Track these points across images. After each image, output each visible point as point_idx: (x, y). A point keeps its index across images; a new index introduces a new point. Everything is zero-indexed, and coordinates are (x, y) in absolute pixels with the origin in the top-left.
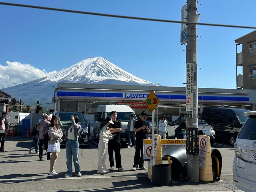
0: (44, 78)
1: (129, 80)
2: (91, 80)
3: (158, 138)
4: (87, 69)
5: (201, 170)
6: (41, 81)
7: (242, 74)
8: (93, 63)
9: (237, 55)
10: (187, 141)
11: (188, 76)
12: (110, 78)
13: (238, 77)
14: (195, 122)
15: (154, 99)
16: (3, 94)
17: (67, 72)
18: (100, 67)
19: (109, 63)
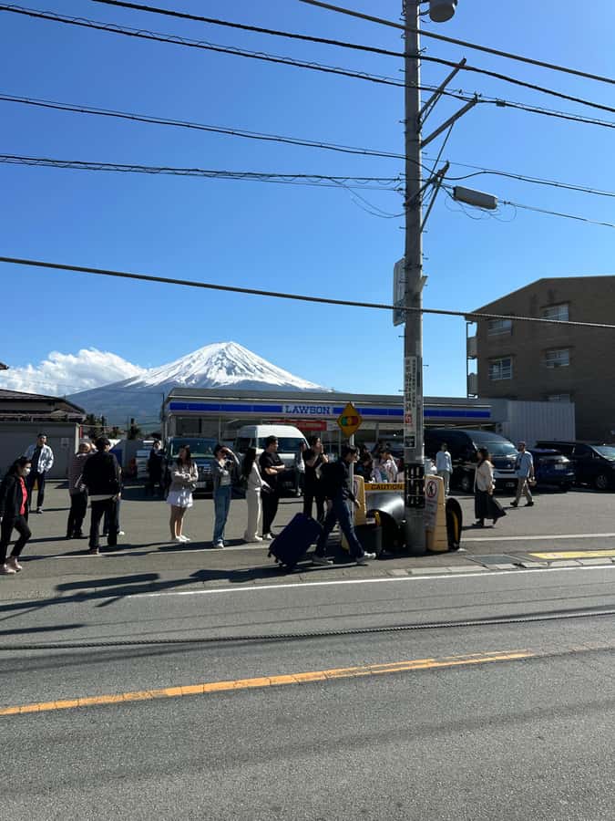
0: (134, 379)
1: (283, 382)
2: (217, 383)
3: (359, 482)
4: (209, 362)
5: (429, 532)
6: (130, 384)
7: (476, 373)
8: (220, 353)
9: (469, 340)
10: (405, 485)
11: (407, 378)
12: (249, 378)
13: (469, 378)
14: (420, 454)
15: (353, 417)
16: (69, 407)
17: (174, 368)
18: (232, 359)
19: (248, 352)
